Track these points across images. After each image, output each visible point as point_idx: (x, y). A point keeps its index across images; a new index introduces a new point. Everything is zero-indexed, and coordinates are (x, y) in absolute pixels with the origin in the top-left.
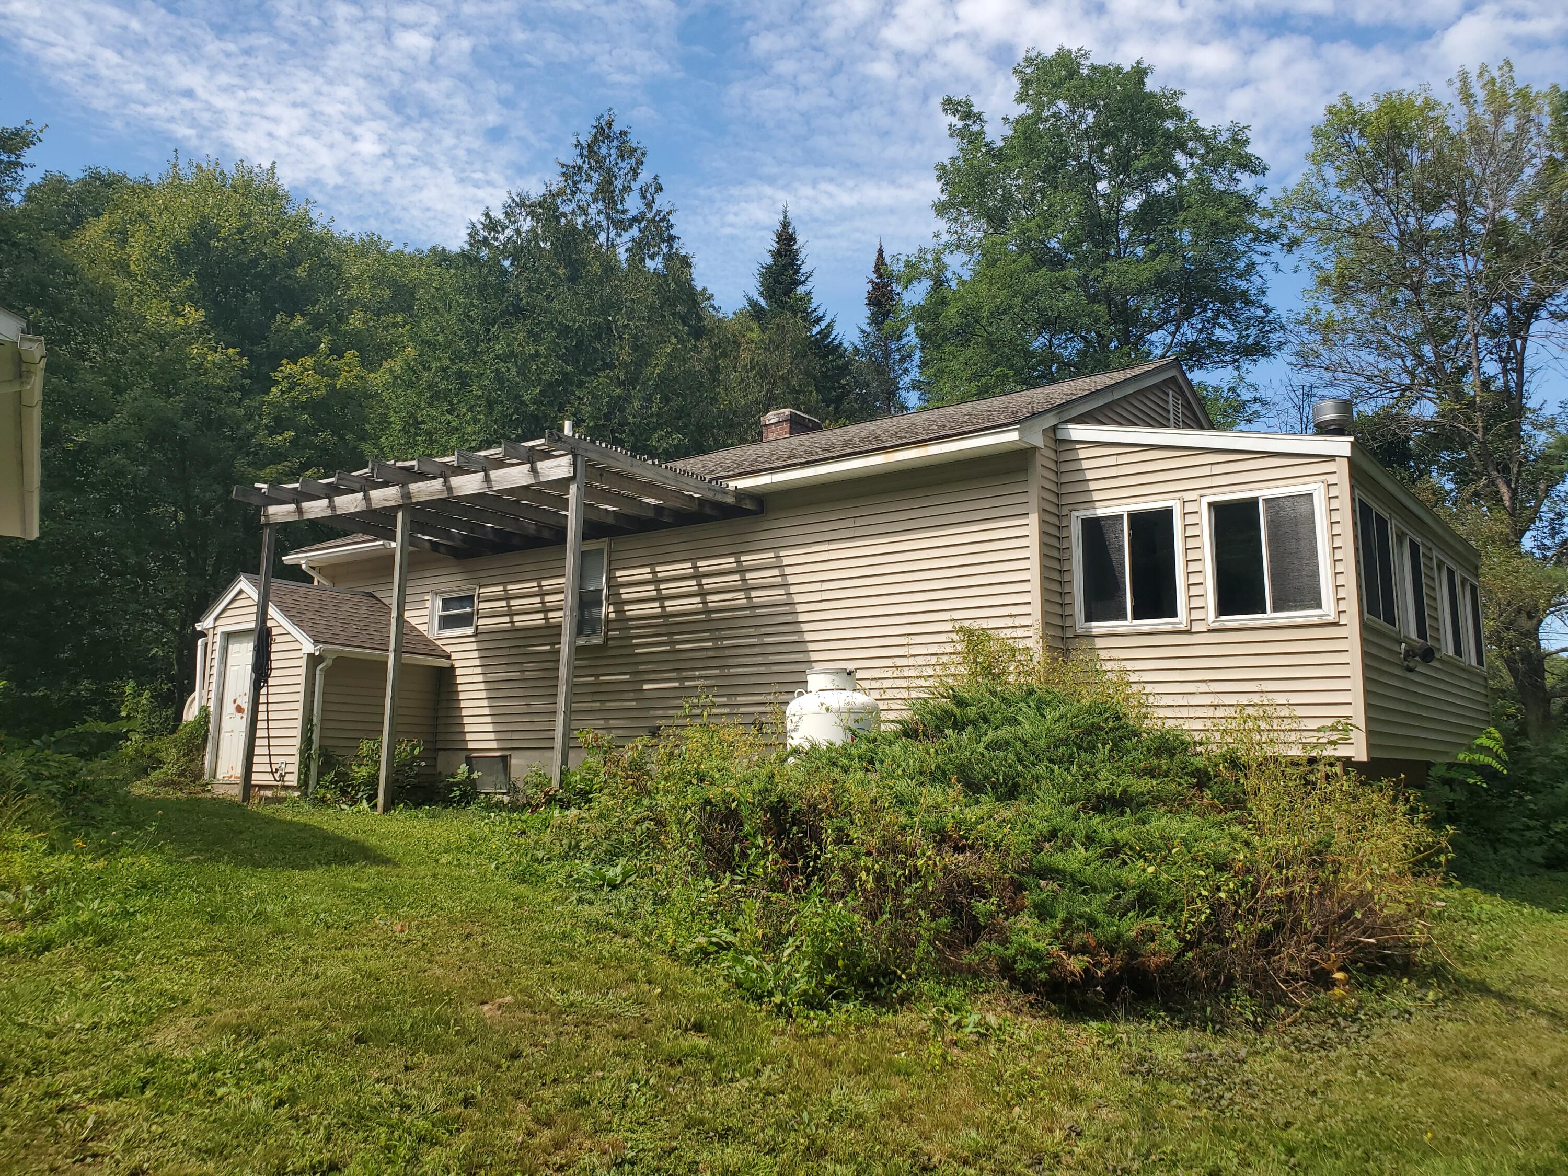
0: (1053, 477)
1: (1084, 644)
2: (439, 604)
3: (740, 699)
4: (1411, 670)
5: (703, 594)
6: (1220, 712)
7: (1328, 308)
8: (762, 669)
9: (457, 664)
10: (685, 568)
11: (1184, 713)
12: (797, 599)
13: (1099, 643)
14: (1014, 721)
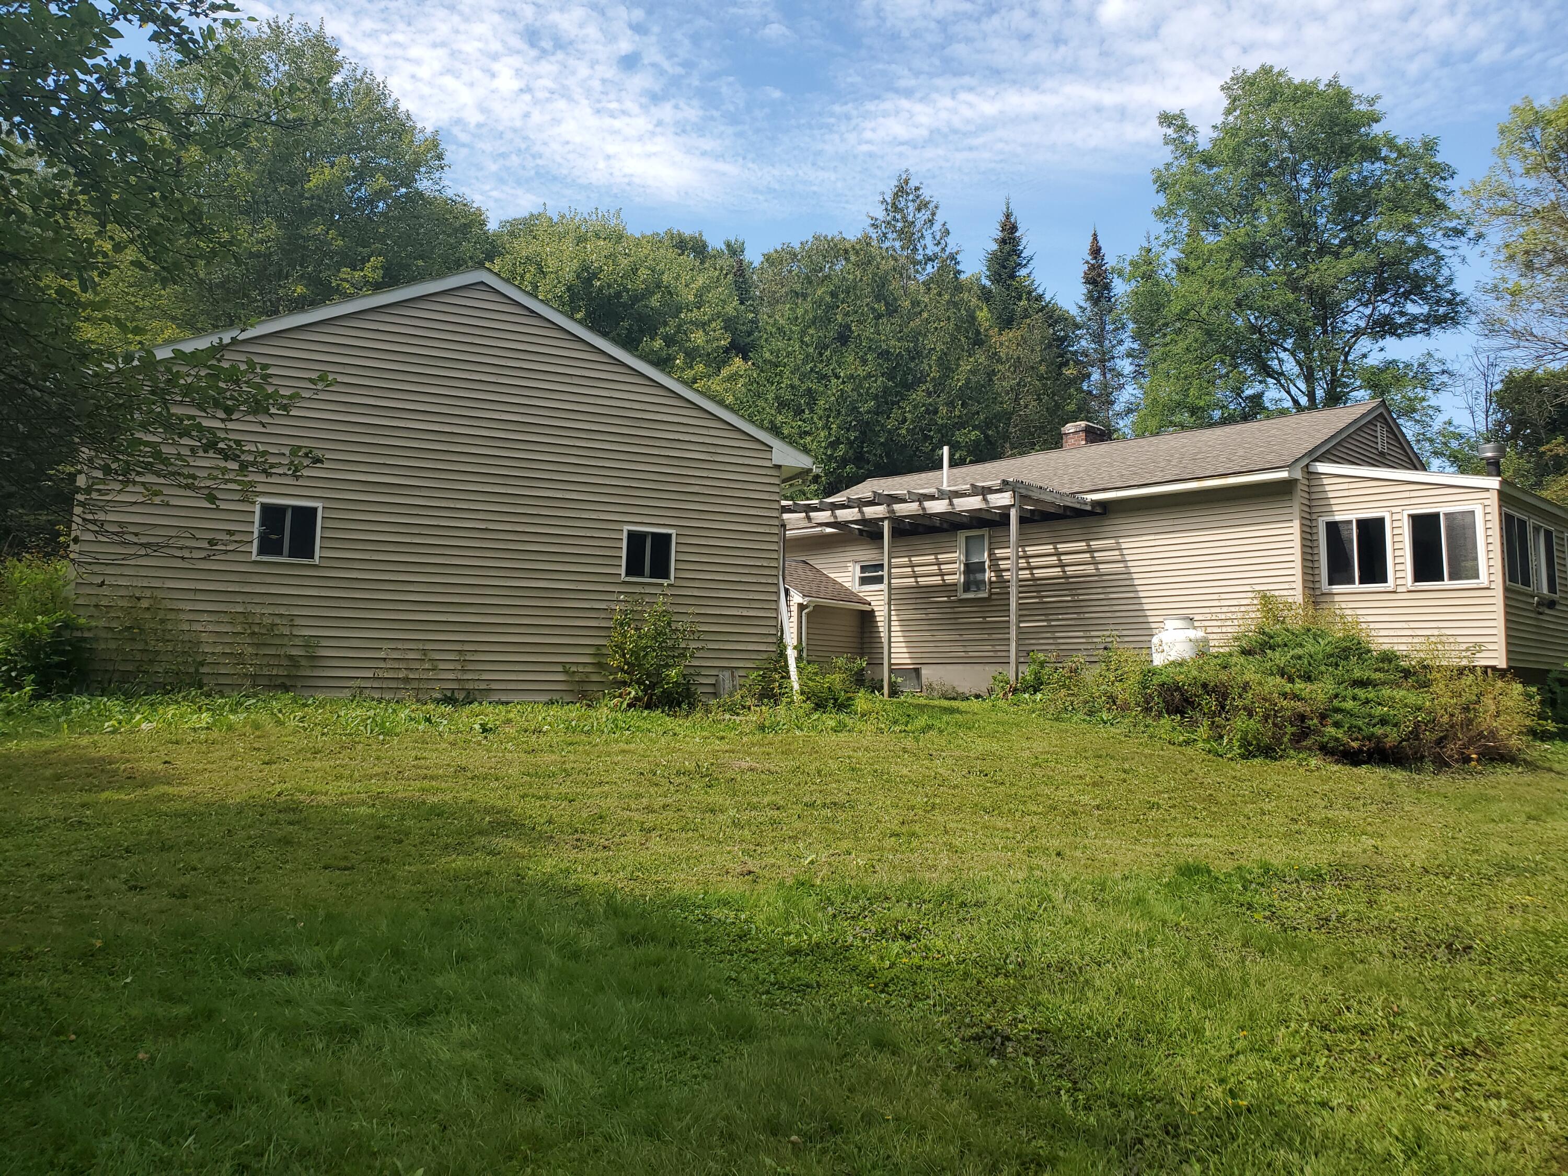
0: (1307, 496)
1: (1328, 599)
2: (858, 568)
3: (1093, 634)
4: (1541, 613)
5: (1063, 566)
6: (1416, 640)
7: (1513, 277)
8: (1109, 615)
9: (876, 609)
10: (1049, 548)
11: (1395, 640)
12: (1133, 570)
13: (1337, 598)
14: (1301, 646)
